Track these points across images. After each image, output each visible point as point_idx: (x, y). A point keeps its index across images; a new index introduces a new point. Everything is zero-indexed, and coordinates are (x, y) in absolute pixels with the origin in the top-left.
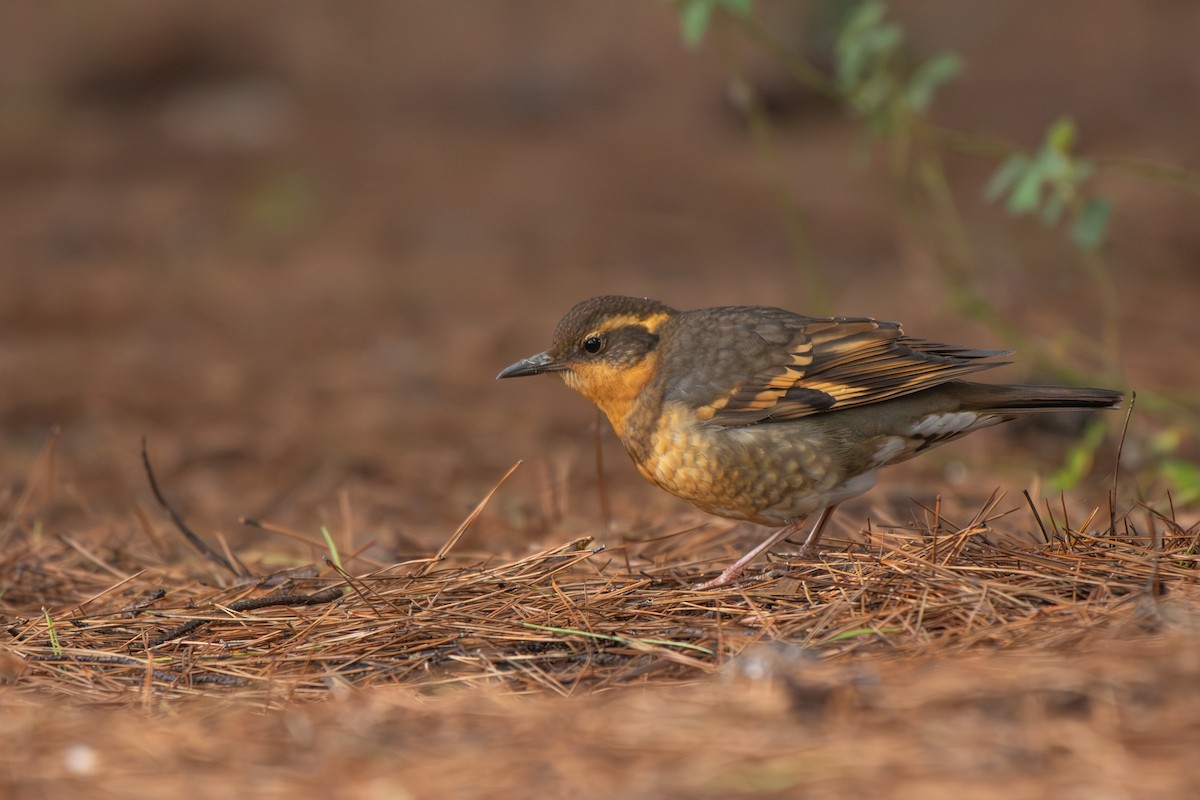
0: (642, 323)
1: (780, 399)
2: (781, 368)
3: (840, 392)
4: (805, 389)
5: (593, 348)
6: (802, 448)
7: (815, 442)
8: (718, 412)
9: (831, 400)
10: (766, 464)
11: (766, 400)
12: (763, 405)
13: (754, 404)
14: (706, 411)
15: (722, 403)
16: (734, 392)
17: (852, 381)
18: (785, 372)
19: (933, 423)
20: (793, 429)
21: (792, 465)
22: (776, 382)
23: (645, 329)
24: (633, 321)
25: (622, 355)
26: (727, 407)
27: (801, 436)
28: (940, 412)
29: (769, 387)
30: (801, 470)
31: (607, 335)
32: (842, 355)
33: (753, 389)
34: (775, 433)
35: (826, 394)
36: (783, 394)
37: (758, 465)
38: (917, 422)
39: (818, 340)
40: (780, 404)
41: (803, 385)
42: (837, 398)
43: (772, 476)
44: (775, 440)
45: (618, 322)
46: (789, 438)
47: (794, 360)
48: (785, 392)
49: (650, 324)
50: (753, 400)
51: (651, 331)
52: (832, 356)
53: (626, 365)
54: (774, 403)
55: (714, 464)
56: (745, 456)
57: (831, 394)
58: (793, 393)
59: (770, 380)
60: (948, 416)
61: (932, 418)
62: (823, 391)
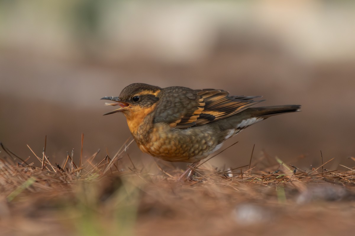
0: (153, 94)
1: (198, 118)
2: (197, 107)
3: (216, 114)
4: (205, 114)
5: (136, 100)
6: (206, 135)
7: (210, 132)
8: (178, 124)
9: (214, 117)
10: (195, 142)
11: (194, 119)
12: (192, 121)
13: (190, 121)
14: (173, 124)
15: (179, 121)
16: (182, 117)
17: (219, 110)
18: (198, 109)
19: (244, 123)
20: (202, 128)
21: (204, 141)
22: (196, 112)
23: (155, 96)
24: (151, 93)
25: (145, 104)
26: (181, 122)
27: (206, 131)
28: (246, 119)
29: (193, 114)
30: (206, 143)
31: (142, 96)
32: (214, 101)
33: (188, 116)
34: (197, 130)
35: (212, 115)
37: (192, 142)
38: (239, 123)
39: (205, 97)
40: (199, 120)
42: (216, 117)
43: (197, 145)
44: (198, 133)
45: (146, 93)
46: (202, 132)
47: (199, 104)
48: (199, 115)
49: (155, 94)
50: (189, 119)
51: (156, 96)
52: (211, 102)
53: (147, 107)
54: (196, 120)
55: (177, 143)
56: (188, 139)
57: (214, 115)
58: (202, 116)
59: (194, 112)
60: (248, 120)
61: (244, 121)
62: (211, 114)
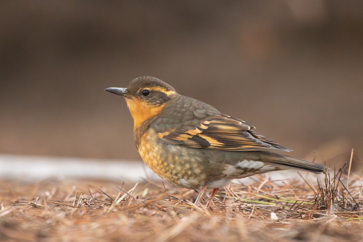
0: (165, 92)
1: (189, 139)
2: (193, 127)
3: (213, 142)
4: (201, 138)
6: (193, 160)
7: (199, 159)
9: (209, 144)
10: (177, 163)
11: (183, 137)
12: (182, 139)
13: (179, 138)
14: (161, 135)
15: (167, 133)
16: (173, 130)
17: (219, 140)
18: (195, 129)
19: (245, 164)
20: (192, 152)
21: (188, 166)
22: (189, 132)
23: (166, 95)
24: (163, 91)
26: (168, 136)
27: (194, 155)
28: (249, 159)
29: (186, 133)
30: (191, 169)
32: (220, 129)
33: (180, 132)
34: (184, 151)
35: (208, 142)
36: (191, 137)
39: (213, 121)
40: (189, 141)
41: (200, 136)
42: (211, 145)
43: (179, 168)
44: (183, 154)
46: (189, 154)
47: (200, 125)
48: (192, 136)
49: (168, 93)
50: (179, 136)
51: (168, 96)
52: (216, 129)
54: (187, 139)
57: (210, 142)
58: (196, 138)
59: (188, 130)
60: (252, 161)
61: (245, 161)
62: (207, 140)
